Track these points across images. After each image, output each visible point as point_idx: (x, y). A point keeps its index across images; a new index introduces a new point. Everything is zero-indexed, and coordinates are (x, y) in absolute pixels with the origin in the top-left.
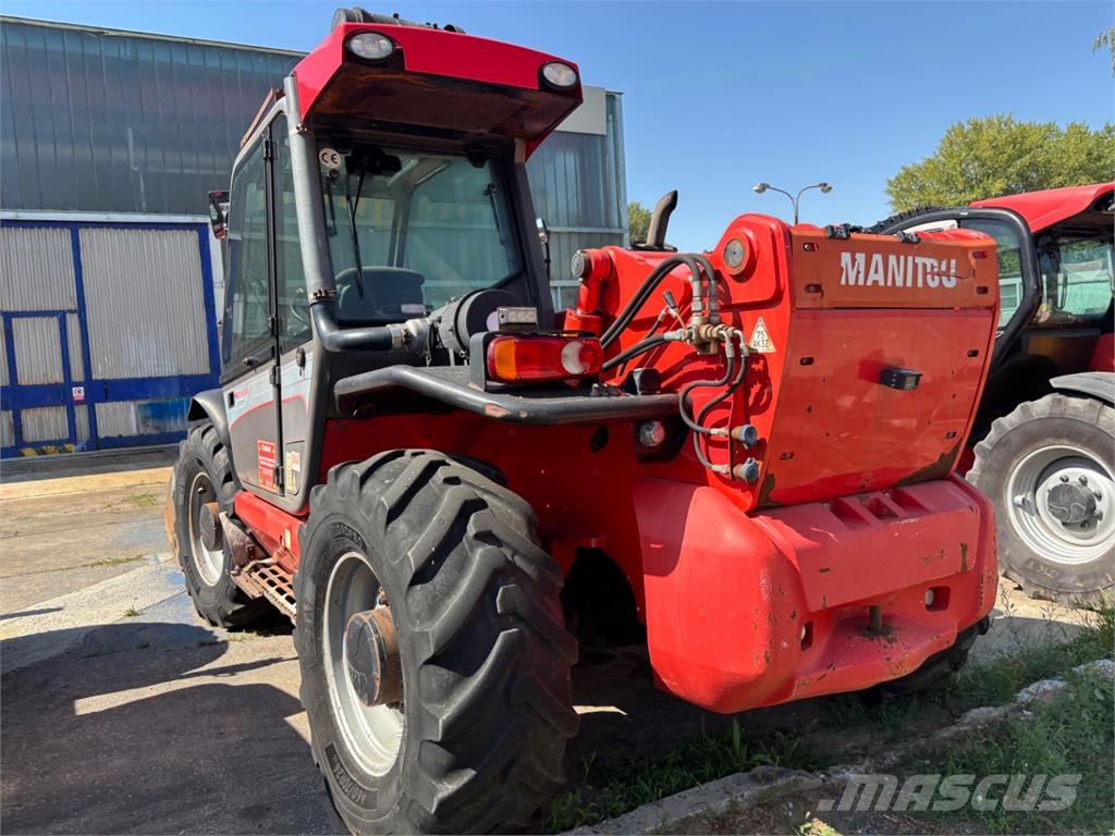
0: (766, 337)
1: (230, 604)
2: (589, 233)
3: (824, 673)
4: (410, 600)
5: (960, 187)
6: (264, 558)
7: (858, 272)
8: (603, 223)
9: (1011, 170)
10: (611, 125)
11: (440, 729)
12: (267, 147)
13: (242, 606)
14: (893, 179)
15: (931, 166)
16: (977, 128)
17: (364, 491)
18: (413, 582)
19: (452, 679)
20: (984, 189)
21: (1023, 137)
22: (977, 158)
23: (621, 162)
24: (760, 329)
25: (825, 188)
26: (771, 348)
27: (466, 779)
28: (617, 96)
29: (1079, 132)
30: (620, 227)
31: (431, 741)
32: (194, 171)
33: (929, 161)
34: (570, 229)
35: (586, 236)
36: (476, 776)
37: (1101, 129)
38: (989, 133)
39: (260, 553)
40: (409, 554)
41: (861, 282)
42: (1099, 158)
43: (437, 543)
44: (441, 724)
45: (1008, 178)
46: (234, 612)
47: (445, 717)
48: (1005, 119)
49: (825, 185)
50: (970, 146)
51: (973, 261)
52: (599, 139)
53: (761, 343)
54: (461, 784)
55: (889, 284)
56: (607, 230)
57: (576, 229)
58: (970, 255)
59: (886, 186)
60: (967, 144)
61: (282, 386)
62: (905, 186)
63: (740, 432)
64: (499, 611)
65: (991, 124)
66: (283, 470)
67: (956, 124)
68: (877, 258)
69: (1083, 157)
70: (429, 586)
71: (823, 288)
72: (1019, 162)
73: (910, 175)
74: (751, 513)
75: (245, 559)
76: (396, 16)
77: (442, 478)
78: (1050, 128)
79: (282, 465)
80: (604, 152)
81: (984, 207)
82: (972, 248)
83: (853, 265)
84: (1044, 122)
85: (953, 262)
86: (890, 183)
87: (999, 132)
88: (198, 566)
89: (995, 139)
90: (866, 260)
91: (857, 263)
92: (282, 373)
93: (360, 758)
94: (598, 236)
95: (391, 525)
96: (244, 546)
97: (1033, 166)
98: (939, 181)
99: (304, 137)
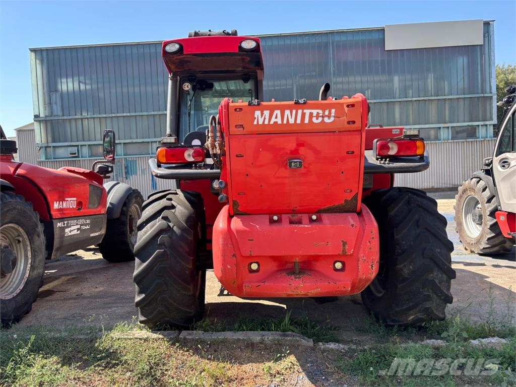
2: (470, 98)
3: (259, 284)
7: (265, 119)
8: (480, 91)
10: (487, 39)
23: (492, 58)
28: (490, 22)
30: (491, 93)
32: (279, 88)
34: (458, 97)
35: (469, 99)
41: (266, 122)
51: (346, 109)
52: (479, 48)
55: (285, 122)
56: (482, 95)
57: (462, 96)
58: (345, 106)
68: (278, 112)
71: (244, 126)
76: (210, 31)
80: (482, 54)
82: (346, 103)
83: (262, 116)
85: (333, 111)
90: (270, 113)
91: (264, 115)
94: (476, 98)
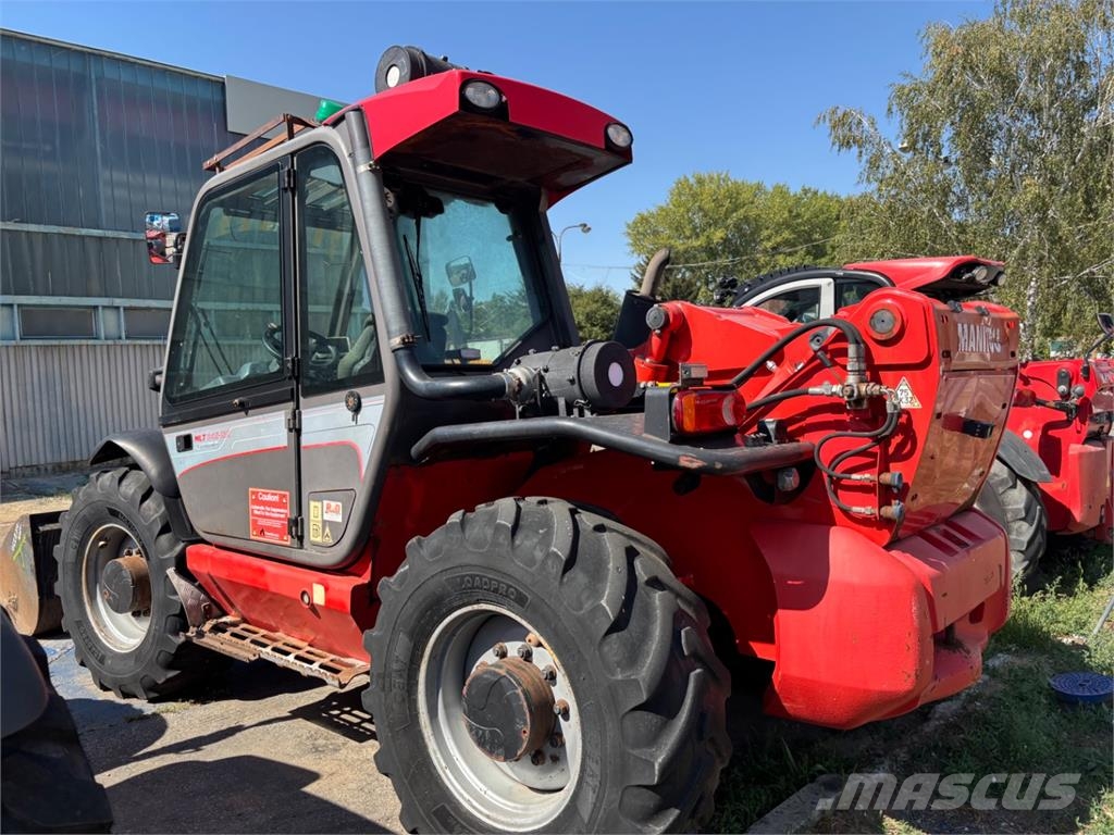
0: (910, 395)
1: (161, 670)
4: (606, 649)
5: (688, 233)
6: (220, 617)
7: (965, 340)
9: (729, 221)
11: (657, 772)
12: (289, 176)
13: (178, 672)
14: (630, 222)
15: (664, 213)
16: (700, 182)
17: (517, 542)
18: (610, 631)
19: (659, 723)
20: (708, 237)
21: (738, 194)
22: (701, 209)
24: (904, 387)
25: (585, 228)
26: (917, 405)
27: (671, 819)
29: (781, 192)
31: (639, 786)
33: (662, 209)
36: (680, 814)
37: (799, 191)
38: (710, 187)
39: (216, 611)
40: (603, 603)
42: (798, 216)
43: (624, 591)
44: (657, 767)
45: (727, 228)
46: (168, 680)
47: (660, 760)
48: (723, 176)
49: (585, 225)
50: (694, 196)
51: (1007, 330)
53: (904, 400)
54: (668, 824)
58: (1005, 325)
59: (626, 230)
60: (693, 196)
61: (303, 430)
62: (641, 230)
63: (887, 478)
64: (686, 653)
65: (712, 179)
66: (302, 520)
67: (682, 178)
68: (972, 329)
69: (786, 215)
70: (624, 633)
71: (950, 353)
72: (734, 215)
73: (644, 220)
74: (888, 547)
75: (200, 619)
77: (592, 526)
78: (759, 187)
79: (300, 514)
81: (856, 269)
82: (1006, 320)
83: (963, 334)
84: (755, 182)
86: (628, 226)
87: (718, 187)
88: (97, 631)
89: (715, 192)
92: (303, 417)
93: (488, 817)
95: (567, 574)
96: (199, 605)
97: (746, 219)
98: (670, 227)
99: (376, 175)
